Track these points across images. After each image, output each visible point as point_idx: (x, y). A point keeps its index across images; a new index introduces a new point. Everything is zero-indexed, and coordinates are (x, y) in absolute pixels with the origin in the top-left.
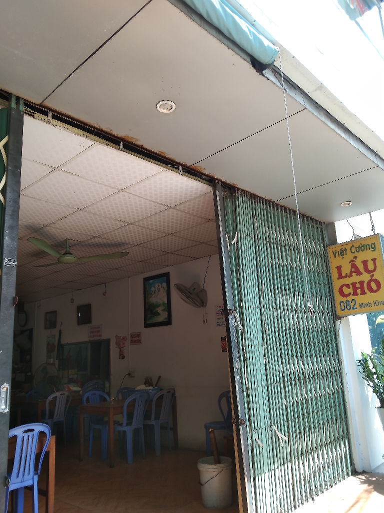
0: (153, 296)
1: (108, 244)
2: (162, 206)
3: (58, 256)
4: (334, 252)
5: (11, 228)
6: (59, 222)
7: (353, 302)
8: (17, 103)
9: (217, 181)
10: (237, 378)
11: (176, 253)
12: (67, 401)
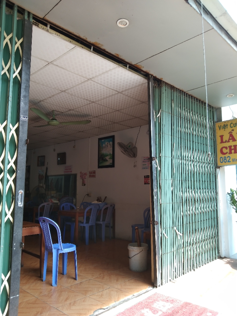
0: (104, 149)
1: (78, 115)
2: (114, 91)
3: (48, 120)
4: (220, 126)
5: (25, 97)
6: (49, 99)
7: (229, 158)
8: (29, 17)
9: (150, 76)
10: (155, 198)
11: (120, 123)
12: (51, 208)
